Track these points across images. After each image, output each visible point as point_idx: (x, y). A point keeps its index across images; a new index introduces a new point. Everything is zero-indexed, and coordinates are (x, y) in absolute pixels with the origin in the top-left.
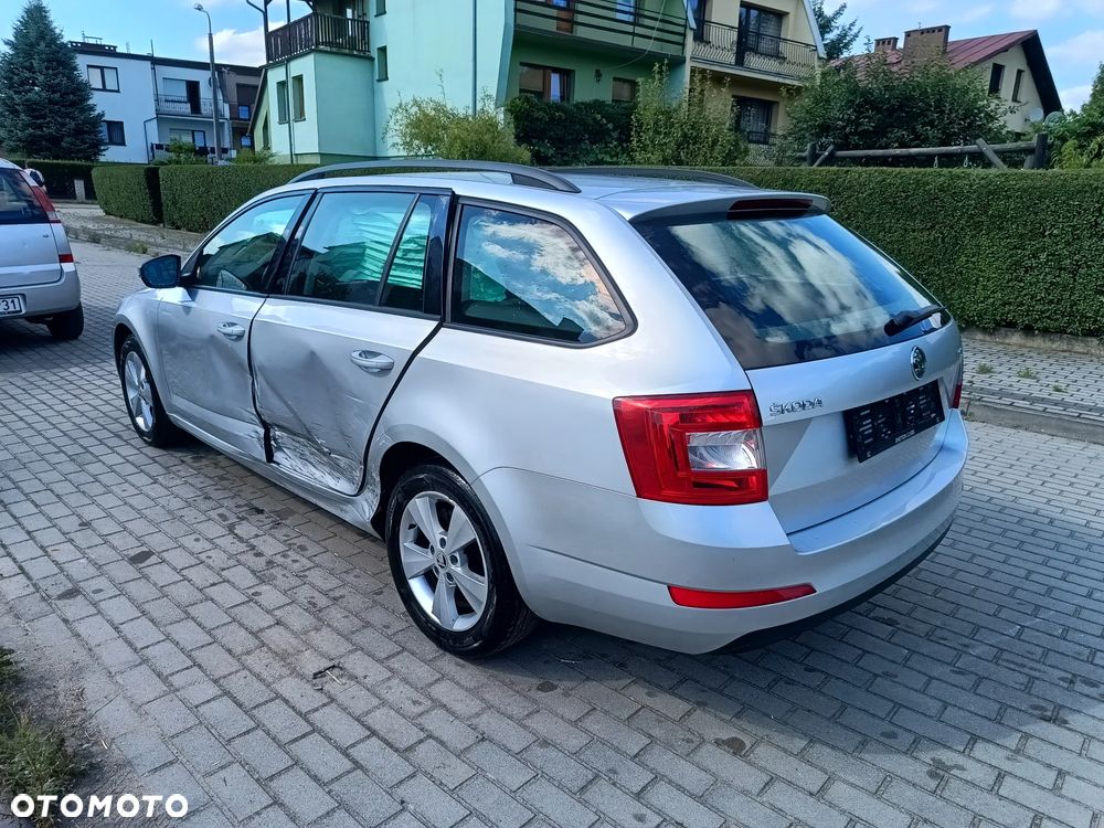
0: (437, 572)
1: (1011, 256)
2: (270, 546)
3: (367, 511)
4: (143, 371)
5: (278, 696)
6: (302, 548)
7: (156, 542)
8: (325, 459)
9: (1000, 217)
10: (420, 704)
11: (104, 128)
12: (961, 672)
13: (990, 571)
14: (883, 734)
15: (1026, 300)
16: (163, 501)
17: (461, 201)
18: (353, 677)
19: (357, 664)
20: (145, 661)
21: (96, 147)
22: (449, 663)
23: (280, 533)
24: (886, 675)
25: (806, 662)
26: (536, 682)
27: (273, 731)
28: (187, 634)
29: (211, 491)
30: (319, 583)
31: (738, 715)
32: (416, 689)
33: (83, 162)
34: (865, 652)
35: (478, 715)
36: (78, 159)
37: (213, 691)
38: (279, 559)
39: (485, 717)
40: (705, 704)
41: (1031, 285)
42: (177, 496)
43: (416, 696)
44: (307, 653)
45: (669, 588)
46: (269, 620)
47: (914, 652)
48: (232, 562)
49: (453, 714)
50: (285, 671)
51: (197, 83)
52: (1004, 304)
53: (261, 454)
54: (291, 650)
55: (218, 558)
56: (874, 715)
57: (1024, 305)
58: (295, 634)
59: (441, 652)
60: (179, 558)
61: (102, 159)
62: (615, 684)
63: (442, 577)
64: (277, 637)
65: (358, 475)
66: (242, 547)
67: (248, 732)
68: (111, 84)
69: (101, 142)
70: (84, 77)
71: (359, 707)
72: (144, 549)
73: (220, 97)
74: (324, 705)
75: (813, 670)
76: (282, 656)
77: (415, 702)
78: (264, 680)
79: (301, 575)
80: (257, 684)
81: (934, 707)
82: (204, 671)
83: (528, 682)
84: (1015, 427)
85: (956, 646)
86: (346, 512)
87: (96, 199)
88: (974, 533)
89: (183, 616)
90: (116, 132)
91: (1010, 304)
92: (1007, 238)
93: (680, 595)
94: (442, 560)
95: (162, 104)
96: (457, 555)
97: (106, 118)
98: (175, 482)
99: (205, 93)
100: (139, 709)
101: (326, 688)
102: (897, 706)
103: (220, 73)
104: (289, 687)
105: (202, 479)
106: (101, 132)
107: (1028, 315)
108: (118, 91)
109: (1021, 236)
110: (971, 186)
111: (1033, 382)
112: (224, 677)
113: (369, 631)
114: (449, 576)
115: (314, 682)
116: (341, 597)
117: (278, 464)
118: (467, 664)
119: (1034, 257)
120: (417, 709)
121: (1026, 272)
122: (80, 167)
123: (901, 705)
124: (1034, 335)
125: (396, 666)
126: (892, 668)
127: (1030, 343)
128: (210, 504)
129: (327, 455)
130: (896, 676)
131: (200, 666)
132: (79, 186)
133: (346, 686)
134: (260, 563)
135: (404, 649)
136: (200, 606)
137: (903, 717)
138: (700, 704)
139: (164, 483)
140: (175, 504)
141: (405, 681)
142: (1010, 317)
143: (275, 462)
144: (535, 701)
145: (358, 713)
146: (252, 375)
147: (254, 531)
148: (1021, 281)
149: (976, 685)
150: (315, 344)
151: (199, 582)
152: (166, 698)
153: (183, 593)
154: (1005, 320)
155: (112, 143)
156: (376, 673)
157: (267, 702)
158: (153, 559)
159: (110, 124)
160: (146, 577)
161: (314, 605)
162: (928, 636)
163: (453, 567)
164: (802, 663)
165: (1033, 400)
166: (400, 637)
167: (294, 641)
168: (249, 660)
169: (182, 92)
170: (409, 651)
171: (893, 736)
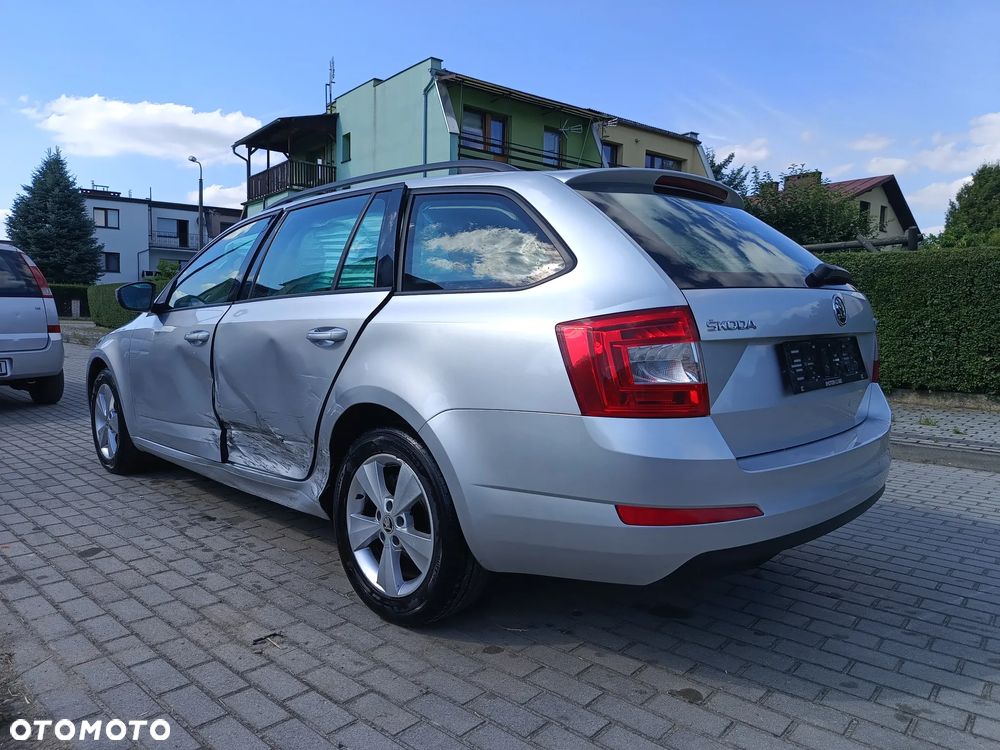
0: (383, 538)
1: (899, 324)
2: (218, 543)
3: (316, 493)
4: (112, 401)
5: (215, 659)
6: (251, 545)
7: (107, 541)
8: (278, 449)
9: (885, 290)
10: (362, 664)
11: (103, 258)
12: (913, 633)
13: (925, 557)
14: (843, 685)
15: (918, 362)
16: (119, 513)
17: (413, 193)
18: (293, 643)
19: (299, 633)
20: (82, 631)
21: (94, 274)
22: (393, 631)
23: (230, 534)
24: (838, 637)
25: (755, 627)
26: (481, 646)
27: (208, 687)
28: (128, 610)
29: (166, 505)
30: (265, 570)
31: (691, 671)
32: (359, 652)
33: (81, 286)
34: (813, 619)
35: (422, 673)
36: (77, 283)
37: (148, 654)
38: (228, 553)
39: (429, 675)
40: (657, 662)
41: (920, 349)
42: (133, 508)
43: (358, 658)
44: (248, 625)
45: (616, 506)
46: (212, 599)
47: (861, 618)
48: (179, 556)
49: (396, 672)
50: (224, 639)
51: (187, 221)
52: (898, 367)
53: (216, 455)
54: (232, 622)
55: (166, 553)
56: (831, 669)
57: (915, 366)
58: (238, 611)
59: (385, 623)
60: (127, 553)
61: (98, 283)
62: (563, 647)
63: (388, 543)
64: (220, 613)
65: (309, 456)
66: (193, 545)
67: (181, 687)
68: (112, 222)
69: (99, 269)
70: (90, 216)
71: (298, 668)
72: (95, 546)
73: (206, 233)
74: (263, 666)
75: (764, 634)
76: (222, 627)
77: (356, 663)
78: (202, 646)
79: (248, 566)
80: (194, 648)
81: (891, 662)
82: (142, 640)
83: (474, 646)
84: (924, 462)
85: (903, 613)
86: (295, 499)
87: (89, 316)
88: (901, 531)
89: (126, 596)
90: (113, 260)
91: (903, 366)
92: (894, 309)
93: (628, 514)
94: (387, 524)
95: (156, 238)
96: (403, 516)
97: (105, 250)
98: (132, 499)
99: (193, 230)
100: (68, 670)
101: (266, 652)
102: (852, 662)
103: (207, 214)
104: (228, 652)
105: (158, 495)
106: (99, 260)
107: (920, 376)
108: (118, 228)
109: (906, 307)
110: (857, 266)
111: (935, 428)
112: (162, 643)
113: (312, 607)
114: (396, 540)
115: (254, 647)
116: (286, 581)
117: (233, 463)
118: (411, 632)
119: (919, 324)
120: (358, 669)
121: (914, 338)
122: (79, 289)
123: (857, 661)
124: (928, 395)
125: (339, 634)
126: (842, 631)
127: (925, 401)
128: (163, 513)
129: (280, 442)
130: (847, 638)
131: (137, 635)
132: (76, 305)
133: (286, 651)
134: (209, 556)
135: (347, 621)
136: (143, 588)
137: (859, 670)
138: (651, 662)
139: (121, 499)
140: (130, 514)
141: (348, 646)
142: (905, 378)
143: (230, 462)
144: (481, 661)
145: (297, 671)
146: (213, 377)
147: (205, 533)
148: (910, 346)
149: (930, 645)
150: (274, 333)
151: (146, 571)
152: (99, 661)
153: (129, 579)
154: (900, 382)
155: (108, 270)
156: (316, 640)
157: (203, 663)
158: (103, 554)
159: (108, 255)
160: (94, 568)
161: (259, 588)
162: (873, 606)
163: (399, 528)
164: (751, 629)
165: (937, 440)
166: (343, 611)
167: (236, 616)
168: (189, 631)
169: (174, 229)
170: (353, 623)
171: (854, 686)
